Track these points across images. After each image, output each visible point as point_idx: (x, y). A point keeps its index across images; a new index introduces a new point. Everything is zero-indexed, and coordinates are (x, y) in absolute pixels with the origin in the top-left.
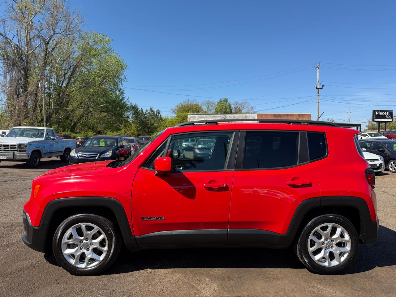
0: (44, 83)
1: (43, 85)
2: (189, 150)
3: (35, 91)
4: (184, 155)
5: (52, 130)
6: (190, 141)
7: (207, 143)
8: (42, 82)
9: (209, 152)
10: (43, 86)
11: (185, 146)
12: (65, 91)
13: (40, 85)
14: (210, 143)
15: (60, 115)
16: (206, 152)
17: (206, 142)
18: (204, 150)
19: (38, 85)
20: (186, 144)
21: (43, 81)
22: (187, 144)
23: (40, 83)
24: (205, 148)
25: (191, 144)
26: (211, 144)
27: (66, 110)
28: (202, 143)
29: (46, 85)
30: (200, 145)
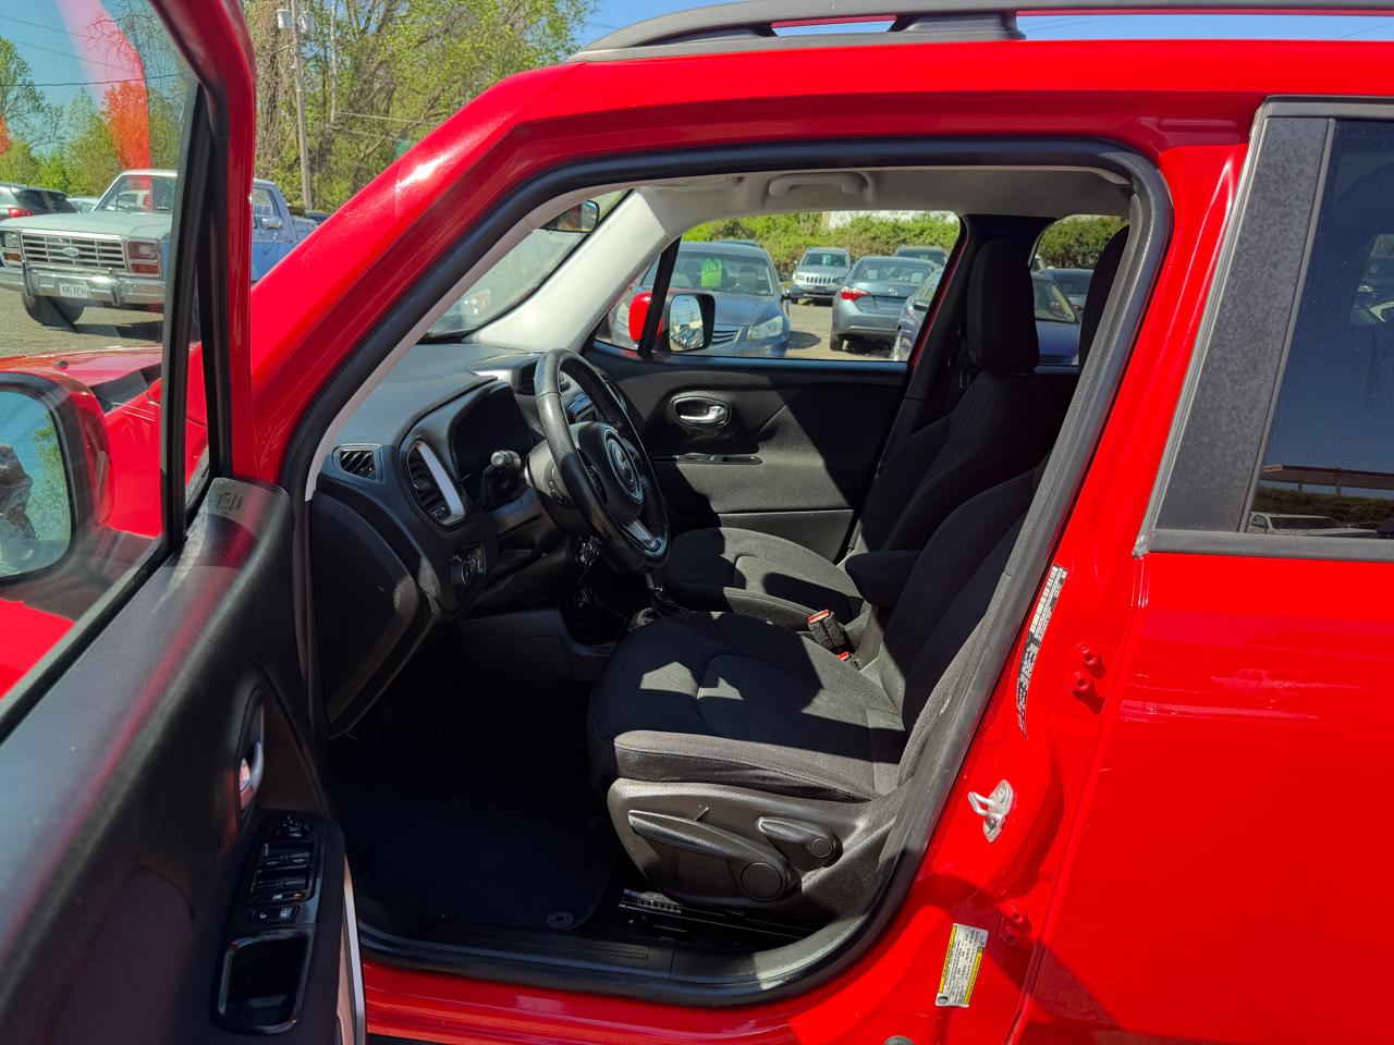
0: (297, 15)
1: (294, 22)
2: (818, 302)
3: (268, 47)
4: (785, 321)
5: (270, 191)
6: (827, 264)
7: (896, 275)
8: (290, 9)
9: (899, 313)
10: (293, 27)
11: (805, 283)
12: (374, 50)
13: (281, 24)
14: (906, 275)
15: (362, 147)
16: (884, 311)
17: (892, 269)
18: (878, 302)
19: (276, 21)
20: (810, 275)
21: (293, 7)
22: (815, 275)
23: (283, 13)
24: (886, 298)
25: (827, 276)
26: (909, 281)
27: (382, 124)
28: (872, 274)
29: (303, 21)
30: (865, 279)
